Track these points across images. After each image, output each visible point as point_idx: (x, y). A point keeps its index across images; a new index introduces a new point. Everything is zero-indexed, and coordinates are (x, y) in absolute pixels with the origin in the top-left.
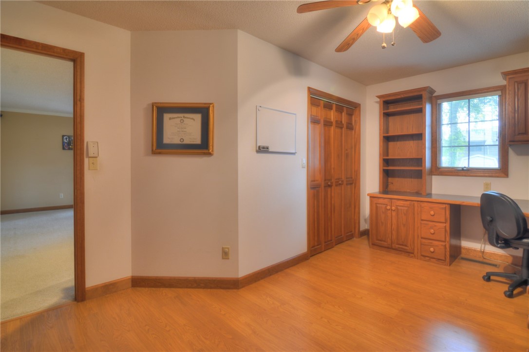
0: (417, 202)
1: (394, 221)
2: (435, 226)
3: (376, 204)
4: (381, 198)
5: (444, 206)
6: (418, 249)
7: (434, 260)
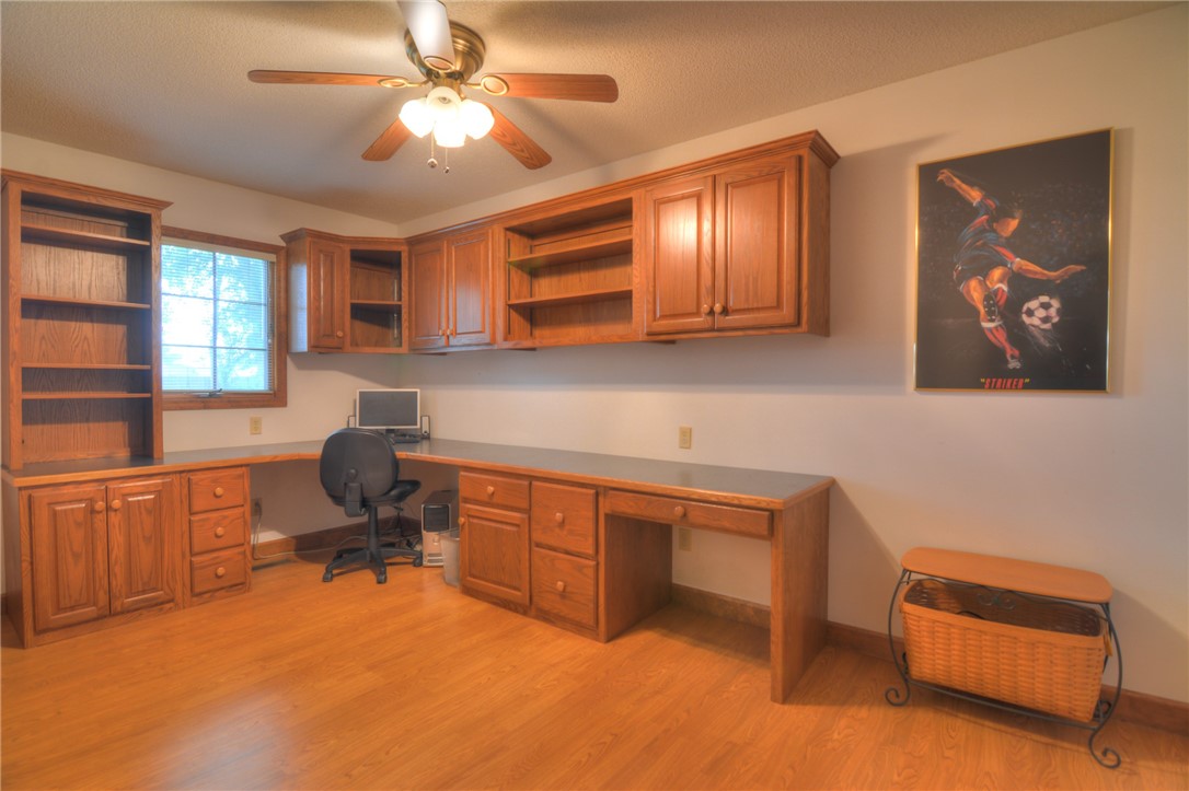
0: (178, 475)
1: (118, 539)
2: (225, 517)
3: (49, 504)
4: (66, 484)
5: (239, 471)
6: (184, 585)
7: (222, 592)
